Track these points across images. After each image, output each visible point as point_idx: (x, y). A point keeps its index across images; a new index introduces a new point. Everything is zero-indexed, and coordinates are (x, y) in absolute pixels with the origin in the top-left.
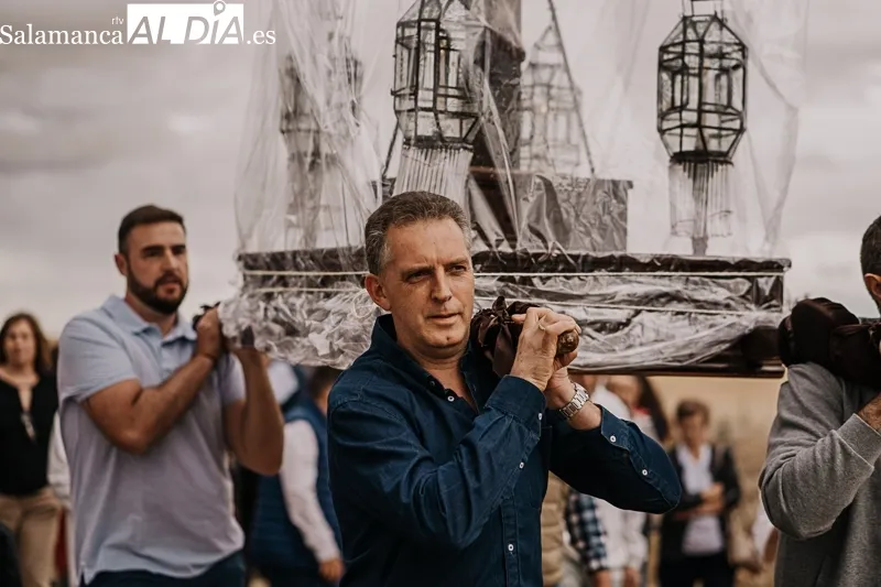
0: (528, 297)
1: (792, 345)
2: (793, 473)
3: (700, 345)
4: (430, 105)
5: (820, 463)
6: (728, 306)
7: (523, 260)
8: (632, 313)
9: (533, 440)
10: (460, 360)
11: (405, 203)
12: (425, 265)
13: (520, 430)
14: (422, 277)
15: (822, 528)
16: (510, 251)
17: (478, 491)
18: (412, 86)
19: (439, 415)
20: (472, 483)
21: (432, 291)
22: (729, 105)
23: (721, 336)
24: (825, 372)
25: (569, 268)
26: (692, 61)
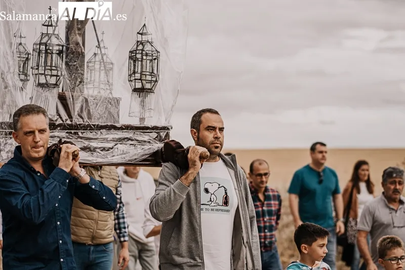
0: (77, 139)
1: (164, 156)
2: (158, 199)
3: (139, 155)
4: (43, 72)
5: (166, 196)
6: (149, 142)
7: (75, 126)
8: (114, 144)
9: (64, 189)
10: (43, 161)
11: (26, 109)
12: (31, 130)
13: (60, 186)
14: (30, 134)
15: (168, 218)
16: (70, 123)
17: (43, 206)
18: (37, 66)
19: (34, 179)
20: (41, 203)
21: (34, 139)
22: (153, 72)
23: (147, 152)
24: (173, 165)
25: (91, 129)
26: (139, 56)
